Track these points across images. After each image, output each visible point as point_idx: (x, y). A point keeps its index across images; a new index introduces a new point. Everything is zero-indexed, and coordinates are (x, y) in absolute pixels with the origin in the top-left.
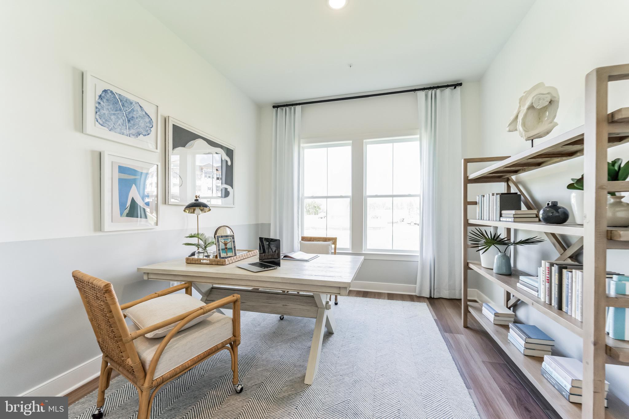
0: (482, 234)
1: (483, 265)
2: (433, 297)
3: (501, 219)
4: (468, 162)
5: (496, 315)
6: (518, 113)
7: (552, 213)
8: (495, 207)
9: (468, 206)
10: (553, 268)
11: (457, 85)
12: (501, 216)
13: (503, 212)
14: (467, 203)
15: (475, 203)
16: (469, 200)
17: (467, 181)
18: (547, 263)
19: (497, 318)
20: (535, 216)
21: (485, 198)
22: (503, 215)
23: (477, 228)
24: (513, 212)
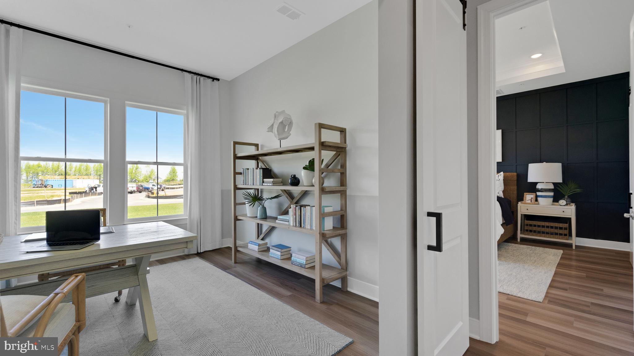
0: (249, 194)
1: (248, 215)
2: (199, 252)
3: (264, 184)
4: (236, 144)
5: (259, 245)
6: (274, 123)
7: (294, 180)
8: (258, 177)
9: (236, 175)
10: (297, 208)
11: (214, 79)
12: (263, 182)
13: (265, 180)
14: (235, 173)
15: (241, 174)
16: (237, 171)
17: (236, 157)
18: (294, 206)
19: (260, 247)
20: (281, 182)
21: (249, 170)
22: (264, 182)
23: (246, 190)
24: (272, 180)
